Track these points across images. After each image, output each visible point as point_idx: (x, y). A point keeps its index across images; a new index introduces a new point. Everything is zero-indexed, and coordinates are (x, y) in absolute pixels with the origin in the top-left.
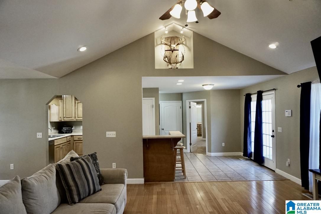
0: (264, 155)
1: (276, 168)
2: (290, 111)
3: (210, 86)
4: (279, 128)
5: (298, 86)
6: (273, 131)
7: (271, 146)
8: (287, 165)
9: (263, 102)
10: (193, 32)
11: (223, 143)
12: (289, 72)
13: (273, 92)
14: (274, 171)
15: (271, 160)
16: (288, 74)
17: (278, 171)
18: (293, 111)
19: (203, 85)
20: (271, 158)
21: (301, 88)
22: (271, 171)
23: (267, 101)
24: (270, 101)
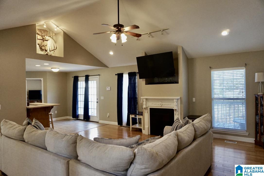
0: (90, 114)
1: (100, 120)
2: (110, 87)
3: (58, 69)
4: (101, 97)
5: (116, 75)
6: (97, 99)
7: (95, 108)
8: (108, 117)
9: (90, 82)
10: (64, 32)
11: (56, 111)
12: (110, 66)
13: (98, 76)
14: (98, 122)
15: (96, 116)
16: (108, 67)
17: (101, 122)
18: (111, 88)
19: (52, 68)
20: (96, 115)
21: (117, 76)
22: (96, 123)
23: (93, 82)
24: (95, 82)
